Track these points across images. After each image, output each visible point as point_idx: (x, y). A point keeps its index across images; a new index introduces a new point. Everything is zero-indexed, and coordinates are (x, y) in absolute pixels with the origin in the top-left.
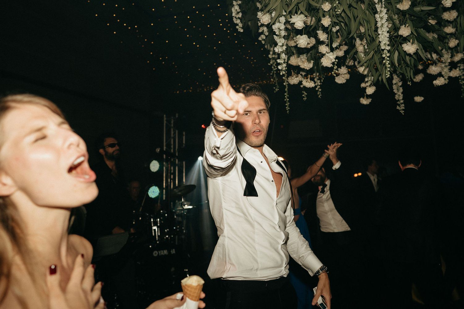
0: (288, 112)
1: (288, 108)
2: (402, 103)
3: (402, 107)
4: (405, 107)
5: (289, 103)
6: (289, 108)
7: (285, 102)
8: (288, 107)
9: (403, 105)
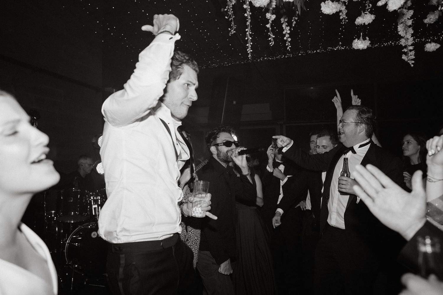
0: (250, 56)
1: (249, 50)
2: (411, 51)
3: (412, 55)
4: (415, 55)
5: (251, 43)
6: (252, 51)
7: (246, 41)
8: (250, 48)
9: (413, 53)
